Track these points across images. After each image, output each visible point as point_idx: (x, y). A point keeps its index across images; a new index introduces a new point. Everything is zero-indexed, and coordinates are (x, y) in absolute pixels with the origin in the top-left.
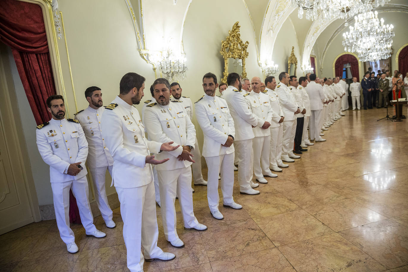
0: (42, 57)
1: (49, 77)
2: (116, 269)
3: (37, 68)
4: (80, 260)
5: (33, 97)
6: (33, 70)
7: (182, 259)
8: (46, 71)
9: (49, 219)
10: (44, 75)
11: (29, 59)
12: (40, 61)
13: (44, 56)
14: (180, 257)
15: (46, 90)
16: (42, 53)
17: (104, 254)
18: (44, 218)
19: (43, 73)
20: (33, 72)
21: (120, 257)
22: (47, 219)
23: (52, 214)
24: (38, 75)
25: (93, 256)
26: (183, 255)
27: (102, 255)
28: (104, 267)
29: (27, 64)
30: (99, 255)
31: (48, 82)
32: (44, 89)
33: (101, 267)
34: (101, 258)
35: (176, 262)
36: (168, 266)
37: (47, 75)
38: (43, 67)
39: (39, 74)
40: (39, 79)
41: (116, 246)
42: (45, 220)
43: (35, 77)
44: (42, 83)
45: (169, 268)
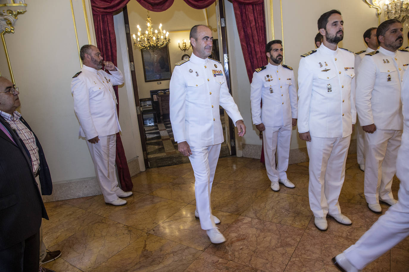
0: (257, 7)
1: (261, 27)
2: (289, 216)
3: (252, 18)
4: (261, 197)
5: (246, 45)
6: (249, 21)
7: (358, 231)
8: (259, 21)
9: (248, 157)
10: (257, 25)
11: (247, 10)
12: (255, 11)
13: (259, 7)
14: (356, 228)
15: (257, 39)
16: (258, 4)
17: (283, 199)
18: (244, 155)
19: (257, 22)
20: (248, 22)
21: (296, 206)
22: (246, 157)
23: (251, 153)
24: (252, 25)
25: (273, 197)
26: (361, 227)
27: (281, 199)
28: (279, 210)
29: (244, 15)
30: (278, 199)
31: (260, 31)
32: (256, 38)
33: (276, 209)
34: (279, 202)
35: (350, 232)
36: (339, 232)
37: (260, 25)
38: (257, 18)
39: (254, 23)
40: (253, 29)
41: (296, 196)
42: (245, 156)
43: (249, 26)
44: (255, 32)
45: (341, 234)
